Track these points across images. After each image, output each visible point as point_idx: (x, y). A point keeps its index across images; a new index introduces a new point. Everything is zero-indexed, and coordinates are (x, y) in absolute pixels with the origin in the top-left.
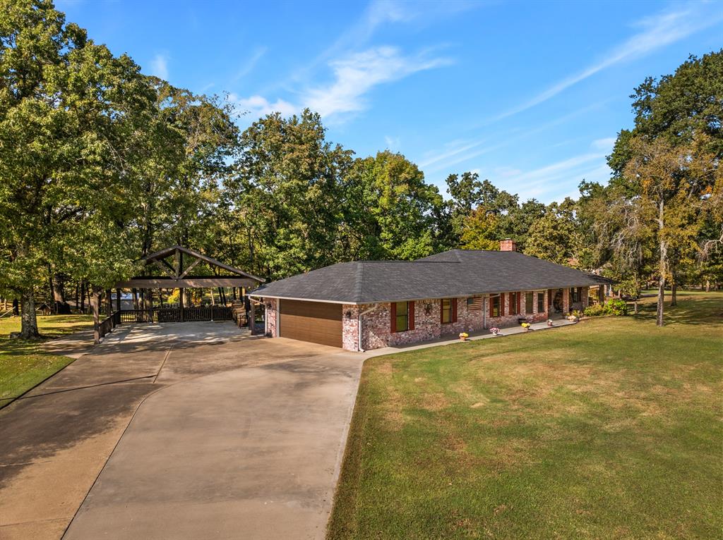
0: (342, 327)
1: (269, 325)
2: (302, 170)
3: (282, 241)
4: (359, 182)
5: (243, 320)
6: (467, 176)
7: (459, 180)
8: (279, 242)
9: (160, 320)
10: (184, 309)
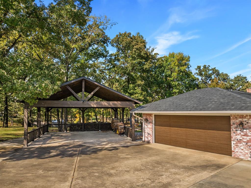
0: (230, 137)
1: (146, 134)
2: (142, 54)
3: (132, 91)
4: (163, 66)
5: (122, 130)
6: (205, 67)
7: (202, 68)
8: (130, 91)
9: (70, 130)
10: (84, 123)
